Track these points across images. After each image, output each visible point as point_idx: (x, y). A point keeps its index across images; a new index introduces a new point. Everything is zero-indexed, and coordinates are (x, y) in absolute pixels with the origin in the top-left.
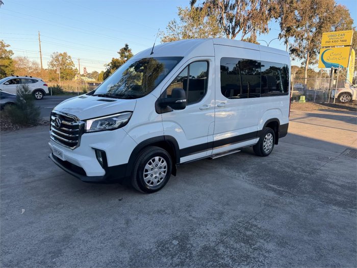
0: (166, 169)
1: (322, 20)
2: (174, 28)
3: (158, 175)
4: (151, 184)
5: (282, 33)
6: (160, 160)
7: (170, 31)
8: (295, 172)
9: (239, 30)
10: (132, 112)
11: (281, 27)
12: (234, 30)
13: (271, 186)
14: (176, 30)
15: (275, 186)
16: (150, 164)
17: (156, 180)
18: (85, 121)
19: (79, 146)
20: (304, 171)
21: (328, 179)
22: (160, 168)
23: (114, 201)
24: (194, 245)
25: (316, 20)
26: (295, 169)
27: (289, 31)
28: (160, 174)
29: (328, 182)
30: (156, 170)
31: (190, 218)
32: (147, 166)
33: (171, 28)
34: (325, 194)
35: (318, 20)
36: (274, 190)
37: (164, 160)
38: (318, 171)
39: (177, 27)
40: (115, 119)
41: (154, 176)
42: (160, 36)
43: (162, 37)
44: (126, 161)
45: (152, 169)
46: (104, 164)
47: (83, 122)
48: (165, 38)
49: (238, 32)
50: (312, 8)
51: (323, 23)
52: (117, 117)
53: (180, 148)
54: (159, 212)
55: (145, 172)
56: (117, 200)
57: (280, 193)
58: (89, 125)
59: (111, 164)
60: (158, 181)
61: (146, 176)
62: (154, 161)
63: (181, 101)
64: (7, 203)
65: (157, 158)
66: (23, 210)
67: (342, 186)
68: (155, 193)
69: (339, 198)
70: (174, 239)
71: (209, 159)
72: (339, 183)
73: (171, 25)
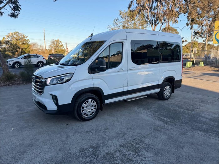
0: (96, 107)
1: (216, 13)
2: (117, 23)
3: (90, 110)
4: (86, 116)
5: (188, 23)
6: (91, 101)
7: (115, 25)
8: (181, 110)
9: (159, 22)
10: (73, 73)
11: (188, 19)
13: (163, 118)
15: (165, 119)
16: (85, 103)
17: (89, 113)
18: (47, 79)
19: (43, 93)
20: (188, 109)
21: (202, 115)
22: (92, 106)
23: (64, 125)
24: (102, 152)
25: (212, 13)
26: (182, 108)
27: (193, 21)
28: (92, 110)
29: (202, 116)
30: (89, 107)
31: (105, 136)
32: (83, 105)
33: (115, 23)
34: (197, 124)
35: (213, 13)
36: (163, 121)
37: (94, 101)
38: (197, 109)
39: (119, 22)
40: (63, 77)
41: (88, 111)
42: (109, 28)
43: (110, 29)
44: (70, 102)
45: (87, 107)
46: (57, 103)
47: (46, 80)
48: (112, 29)
49: (158, 24)
50: (209, 6)
52: (64, 76)
53: (105, 94)
54: (87, 132)
55: (82, 108)
56: (66, 124)
57: (166, 123)
58: (49, 81)
59: (60, 103)
60: (91, 114)
61: (83, 111)
62: (88, 102)
63: (103, 66)
64: (5, 125)
65: (90, 100)
66: (13, 129)
67: (210, 119)
68: (89, 121)
69: (205, 127)
70: (91, 147)
71: (125, 101)
72: (209, 117)
73: (115, 21)
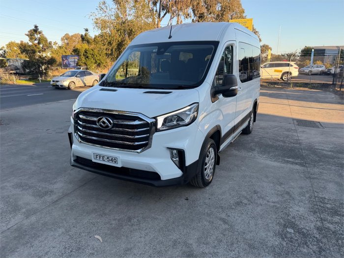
0: (214, 160)
1: (223, 9)
2: (105, 9)
3: (211, 167)
4: (208, 177)
7: (101, 12)
8: (287, 145)
9: (165, 15)
10: (198, 103)
12: (159, 15)
13: (288, 160)
14: (107, 11)
15: (292, 160)
16: (208, 156)
19: (150, 147)
20: (292, 143)
21: (316, 147)
26: (284, 142)
27: (202, 17)
29: (319, 149)
32: (207, 159)
33: (101, 9)
34: (332, 160)
35: (220, 9)
36: (296, 163)
37: (213, 150)
38: (300, 141)
39: (108, 8)
40: (187, 112)
41: (209, 168)
43: (94, 18)
44: (198, 158)
45: (209, 162)
46: (181, 164)
47: (154, 120)
48: (97, 19)
49: (163, 17)
51: (224, 11)
53: (222, 136)
54: (238, 204)
55: (206, 166)
61: (206, 170)
62: (209, 153)
63: (234, 88)
